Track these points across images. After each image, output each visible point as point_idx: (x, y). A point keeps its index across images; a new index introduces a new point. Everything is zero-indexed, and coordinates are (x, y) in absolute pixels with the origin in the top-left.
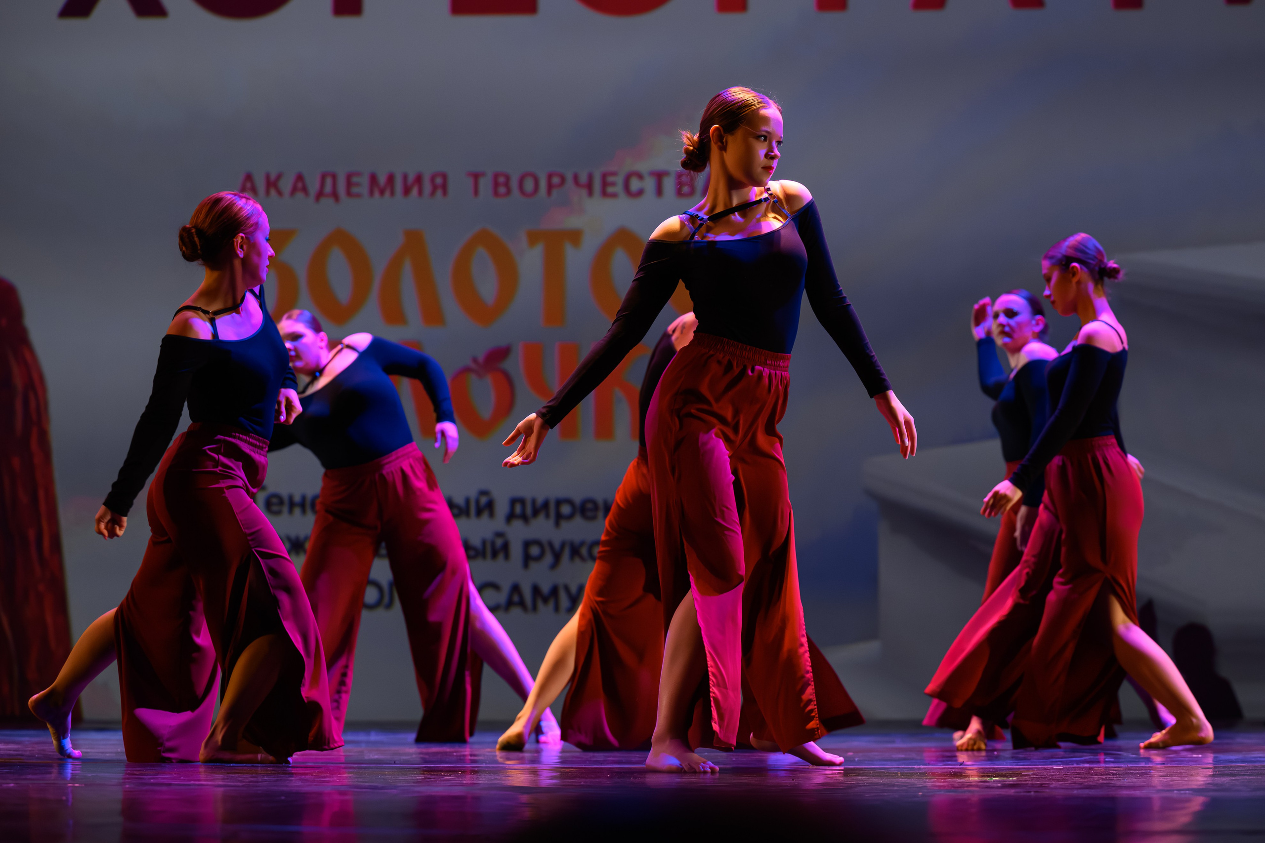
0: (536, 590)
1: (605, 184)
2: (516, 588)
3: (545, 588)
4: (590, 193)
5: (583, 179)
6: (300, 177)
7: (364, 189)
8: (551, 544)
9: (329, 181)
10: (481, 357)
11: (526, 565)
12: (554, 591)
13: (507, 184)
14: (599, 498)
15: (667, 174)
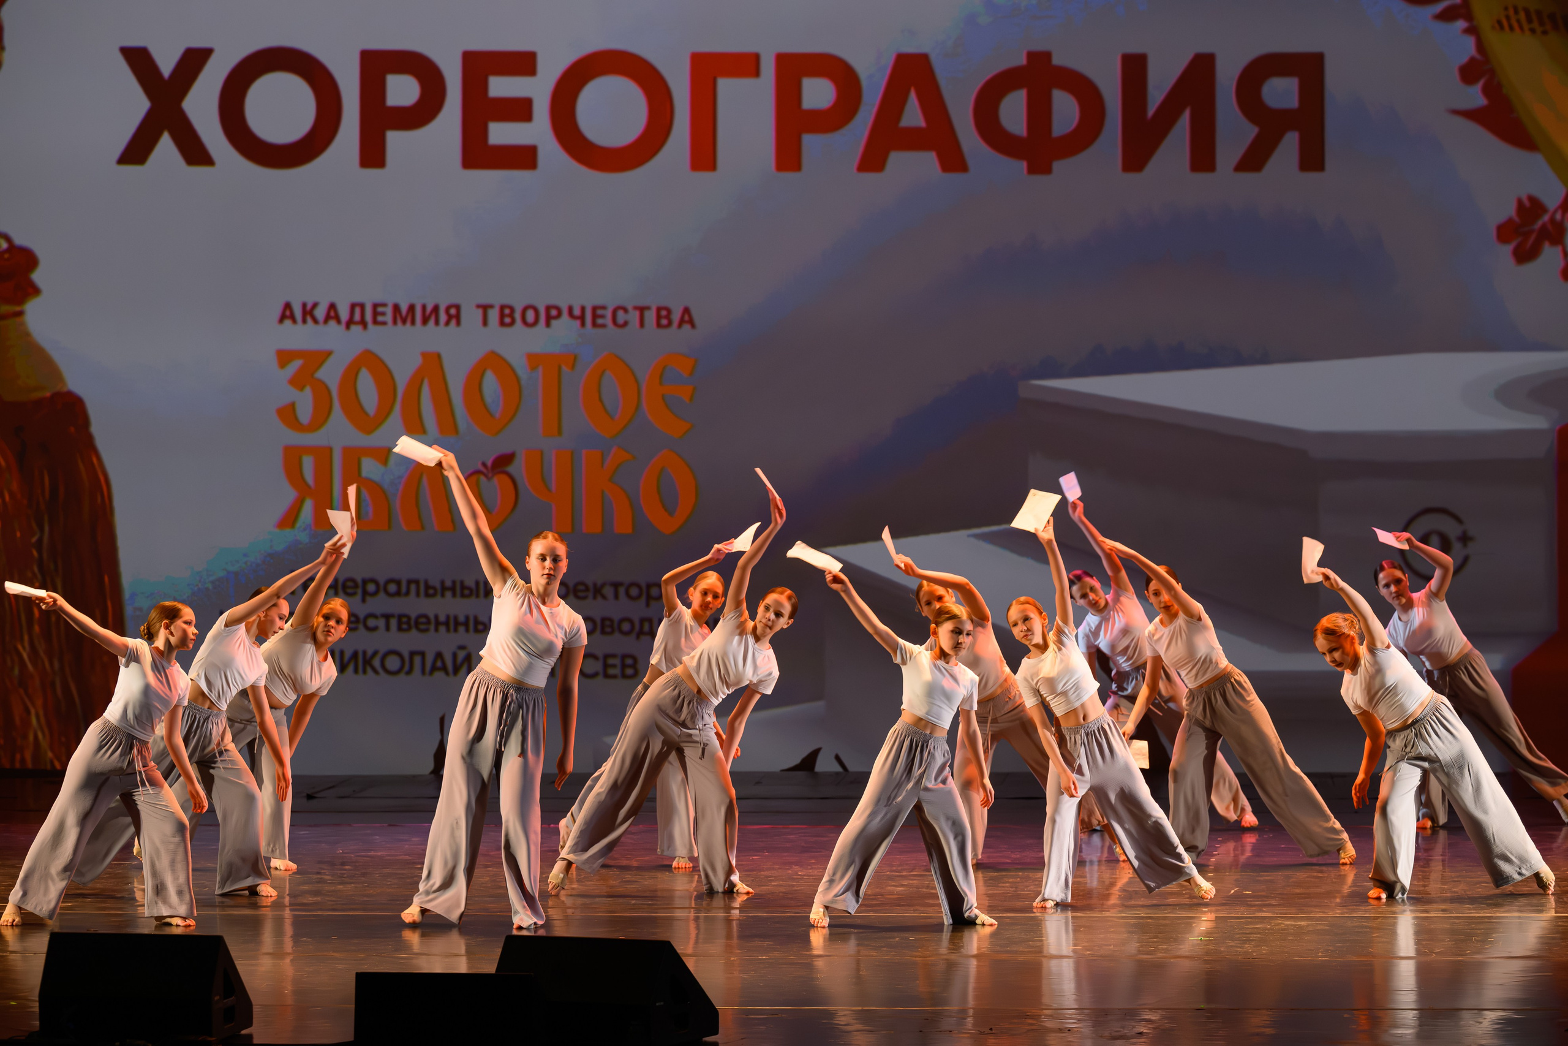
1: (595, 316)
4: (583, 324)
5: (577, 312)
6: (332, 306)
7: (389, 318)
9: (357, 311)
10: (489, 463)
13: (511, 315)
14: (590, 582)
15: (648, 308)
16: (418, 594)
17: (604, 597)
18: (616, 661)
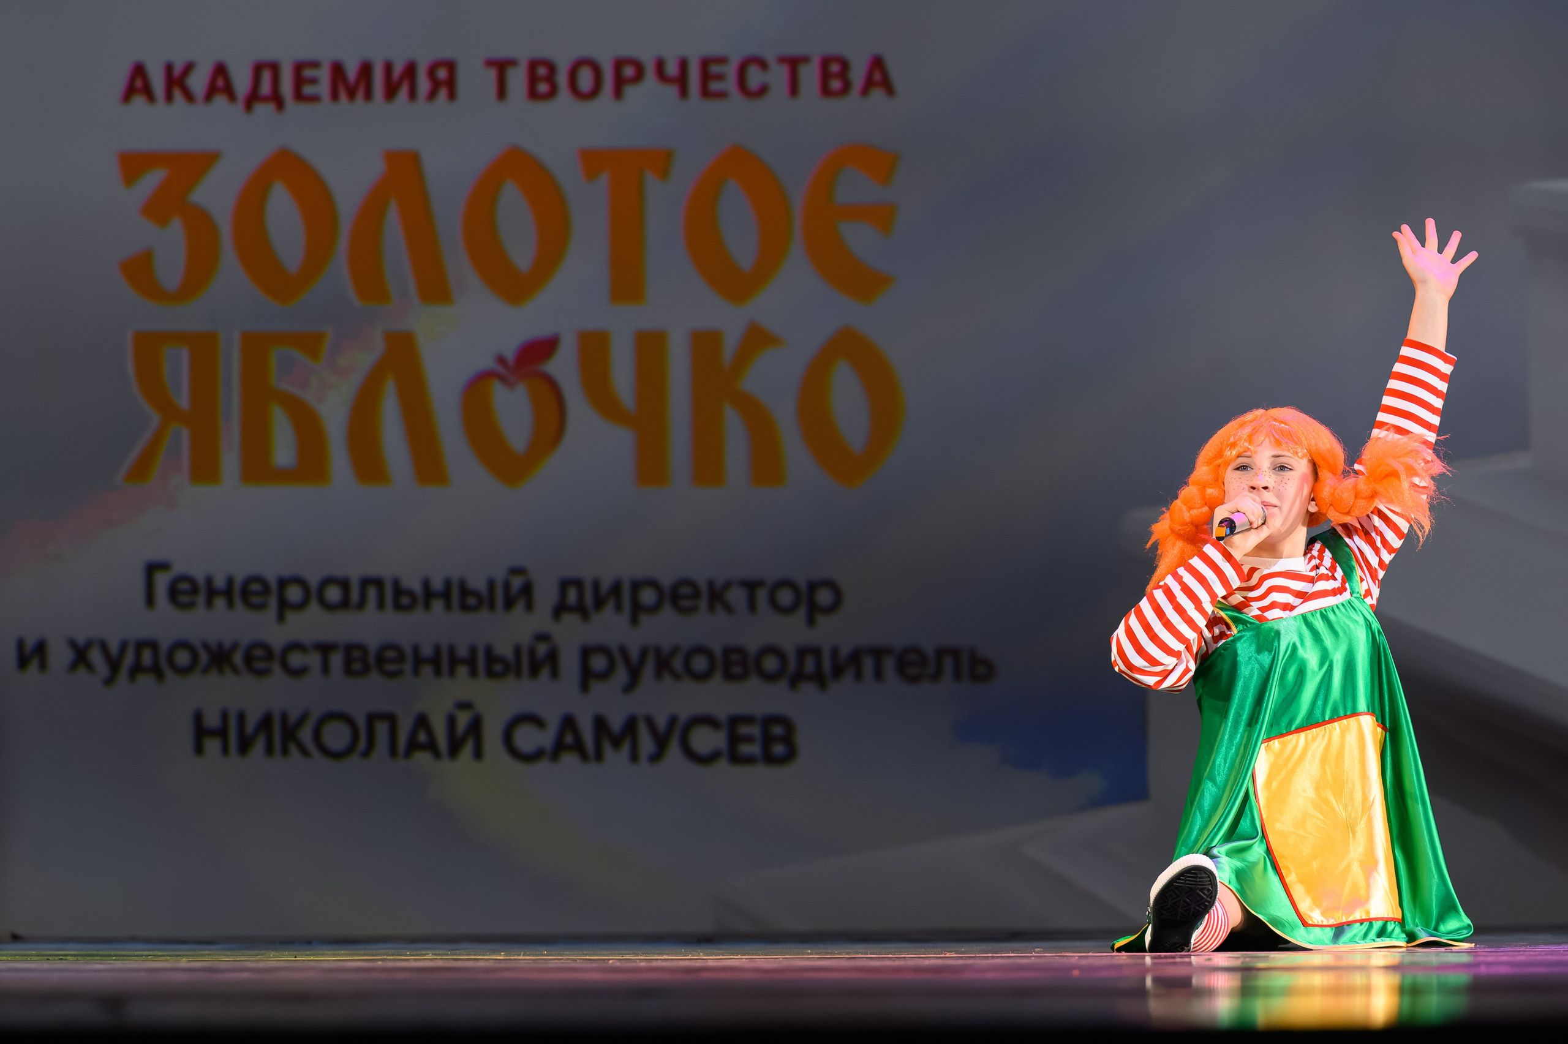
0: (600, 724)
1: (706, 77)
2: (569, 723)
3: (616, 723)
4: (684, 92)
5: (672, 69)
6: (220, 70)
7: (323, 88)
8: (624, 651)
9: (266, 77)
10: (510, 354)
11: (585, 687)
12: (630, 726)
13: (550, 79)
14: (702, 580)
15: (805, 59)
16: (381, 605)
17: (729, 609)
18: (754, 730)
